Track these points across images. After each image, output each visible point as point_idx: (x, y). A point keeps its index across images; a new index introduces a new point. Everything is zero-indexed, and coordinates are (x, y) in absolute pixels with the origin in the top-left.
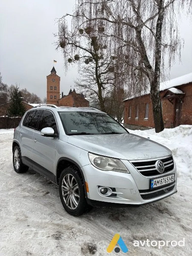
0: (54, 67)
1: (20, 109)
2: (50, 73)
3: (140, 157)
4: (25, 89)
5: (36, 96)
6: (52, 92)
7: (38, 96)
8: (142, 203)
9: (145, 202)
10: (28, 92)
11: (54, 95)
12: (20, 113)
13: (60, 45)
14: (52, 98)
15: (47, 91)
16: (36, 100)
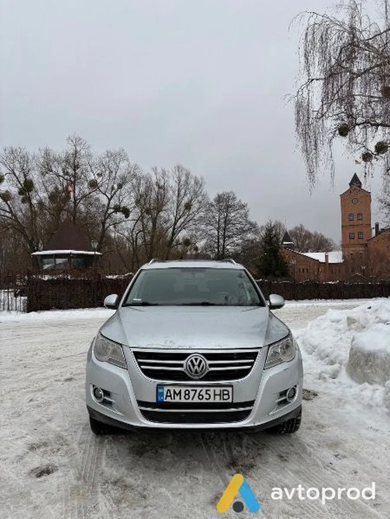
0: (355, 174)
1: (277, 265)
2: (349, 187)
3: (155, 343)
4: (301, 225)
5: (322, 236)
6: (353, 225)
7: (326, 236)
8: (141, 424)
9: (147, 424)
10: (306, 231)
11: (356, 230)
12: (276, 273)
13: (337, 132)
14: (354, 238)
15: (341, 225)
16: (322, 245)
